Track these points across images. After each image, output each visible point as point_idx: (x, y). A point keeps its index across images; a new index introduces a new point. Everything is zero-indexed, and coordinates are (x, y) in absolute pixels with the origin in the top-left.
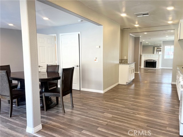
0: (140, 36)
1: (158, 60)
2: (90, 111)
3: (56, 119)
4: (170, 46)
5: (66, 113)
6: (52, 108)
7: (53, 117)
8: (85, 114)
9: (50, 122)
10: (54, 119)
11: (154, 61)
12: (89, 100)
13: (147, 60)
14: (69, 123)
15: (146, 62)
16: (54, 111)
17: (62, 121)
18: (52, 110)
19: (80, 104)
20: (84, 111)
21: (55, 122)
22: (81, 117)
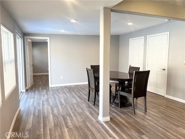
2: (163, 121)
3: (124, 117)
5: (136, 114)
6: (126, 107)
7: (123, 115)
8: (155, 122)
9: (119, 118)
10: (123, 116)
12: (169, 110)
14: (133, 124)
16: (126, 109)
17: (129, 121)
18: (125, 108)
19: (156, 111)
20: (156, 118)
21: (122, 119)
22: (149, 122)
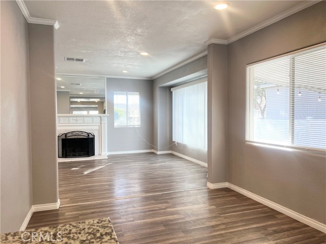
0: (57, 26)
1: (100, 131)
4: (125, 93)
11: (88, 134)
13: (66, 135)
15: (63, 140)
